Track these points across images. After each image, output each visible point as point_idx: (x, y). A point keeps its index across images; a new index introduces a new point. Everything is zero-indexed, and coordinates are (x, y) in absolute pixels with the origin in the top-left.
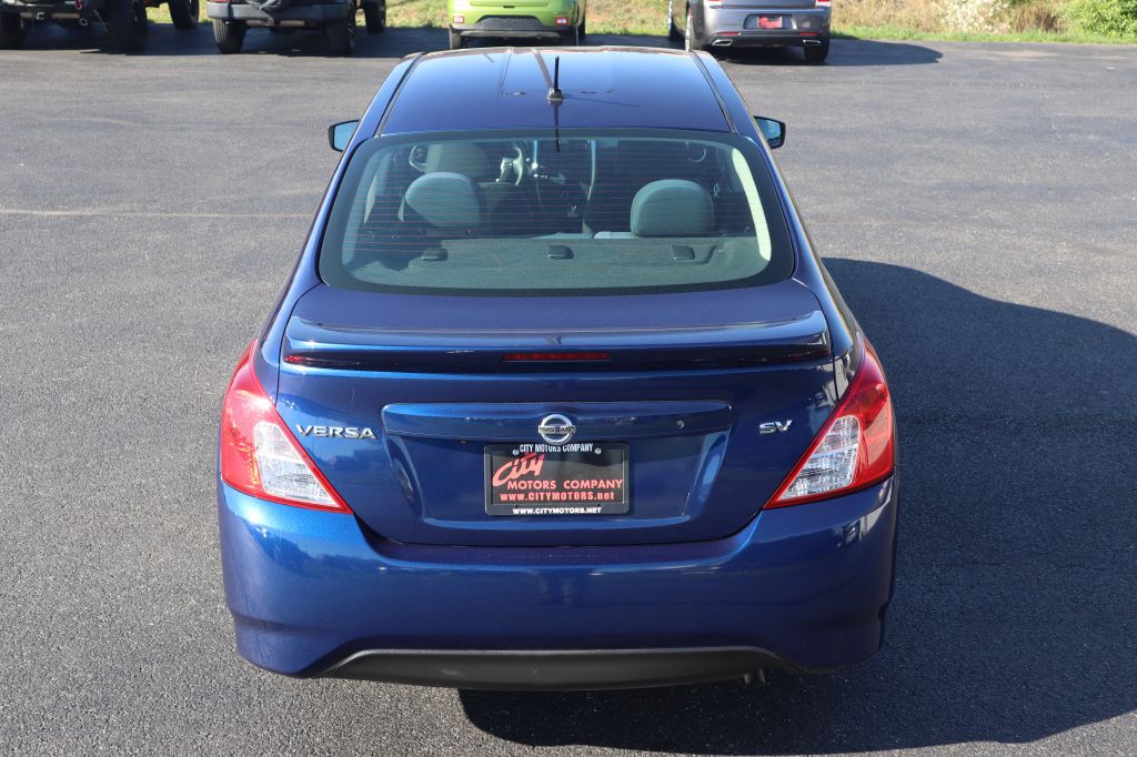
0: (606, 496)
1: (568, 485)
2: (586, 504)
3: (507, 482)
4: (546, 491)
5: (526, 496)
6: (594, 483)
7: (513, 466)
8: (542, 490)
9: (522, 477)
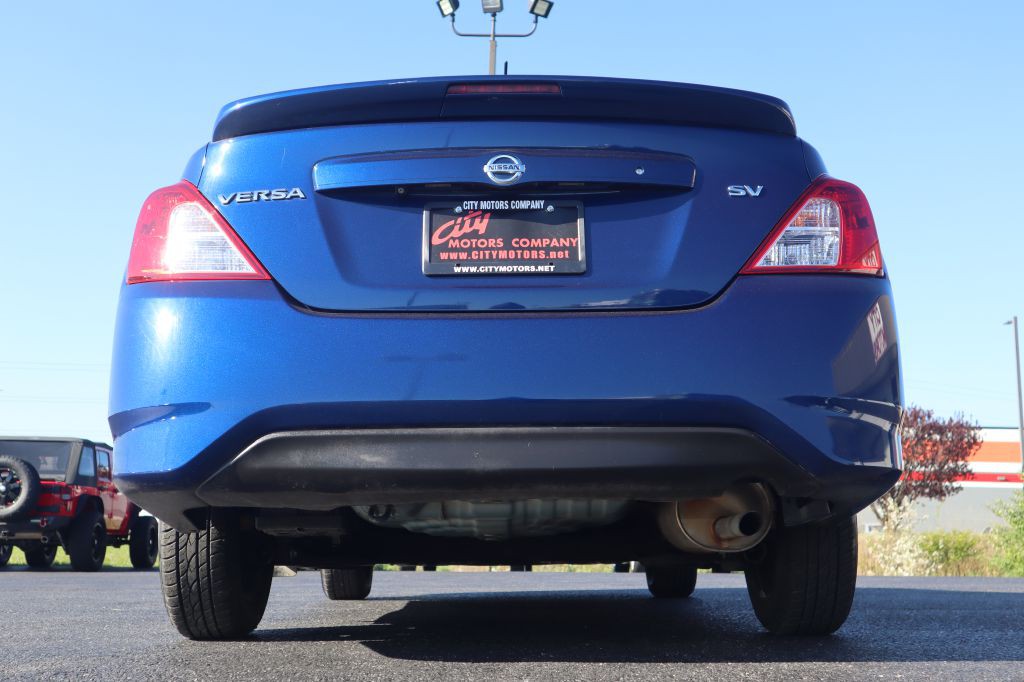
0: (560, 255)
1: (517, 243)
2: (537, 262)
3: (448, 242)
4: (492, 249)
5: (470, 255)
6: (546, 241)
7: (455, 224)
8: (487, 248)
9: (465, 236)
